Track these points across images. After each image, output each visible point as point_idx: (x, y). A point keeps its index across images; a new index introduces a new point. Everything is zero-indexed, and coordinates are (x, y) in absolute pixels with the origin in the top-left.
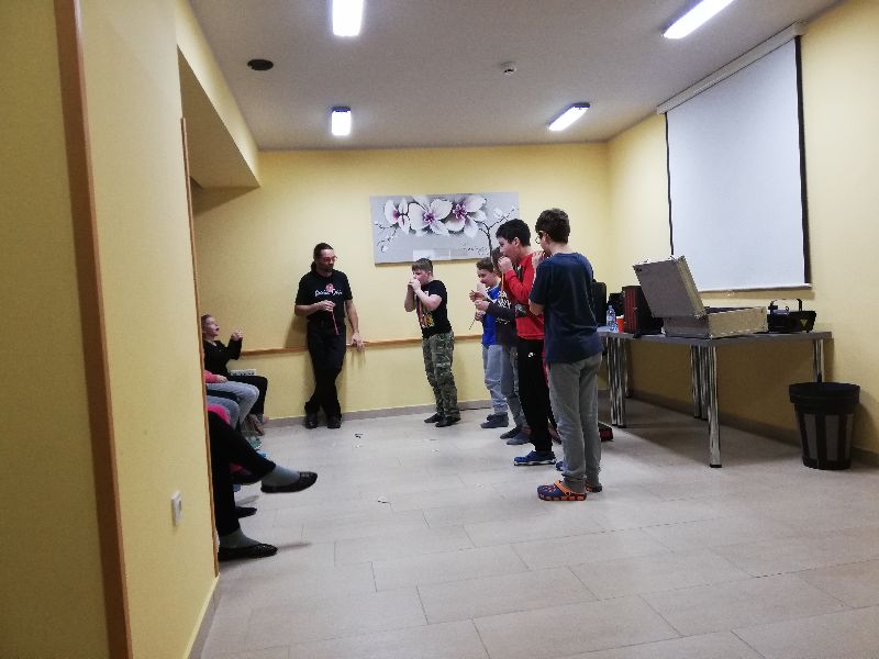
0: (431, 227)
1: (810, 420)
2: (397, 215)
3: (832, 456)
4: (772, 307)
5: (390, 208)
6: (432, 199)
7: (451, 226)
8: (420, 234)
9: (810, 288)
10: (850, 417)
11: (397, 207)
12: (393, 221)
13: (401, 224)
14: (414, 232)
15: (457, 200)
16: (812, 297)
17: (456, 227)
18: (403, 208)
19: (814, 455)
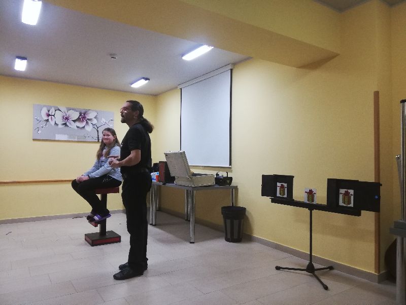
0: (68, 124)
1: (228, 221)
2: (48, 115)
3: (236, 237)
4: (217, 175)
5: (44, 111)
6: (69, 109)
7: (78, 124)
8: (60, 126)
9: (231, 168)
10: (242, 220)
11: (49, 111)
12: (46, 118)
13: (50, 120)
14: (57, 125)
15: (82, 112)
16: (231, 172)
17: (81, 125)
18: (52, 112)
19: (229, 236)
